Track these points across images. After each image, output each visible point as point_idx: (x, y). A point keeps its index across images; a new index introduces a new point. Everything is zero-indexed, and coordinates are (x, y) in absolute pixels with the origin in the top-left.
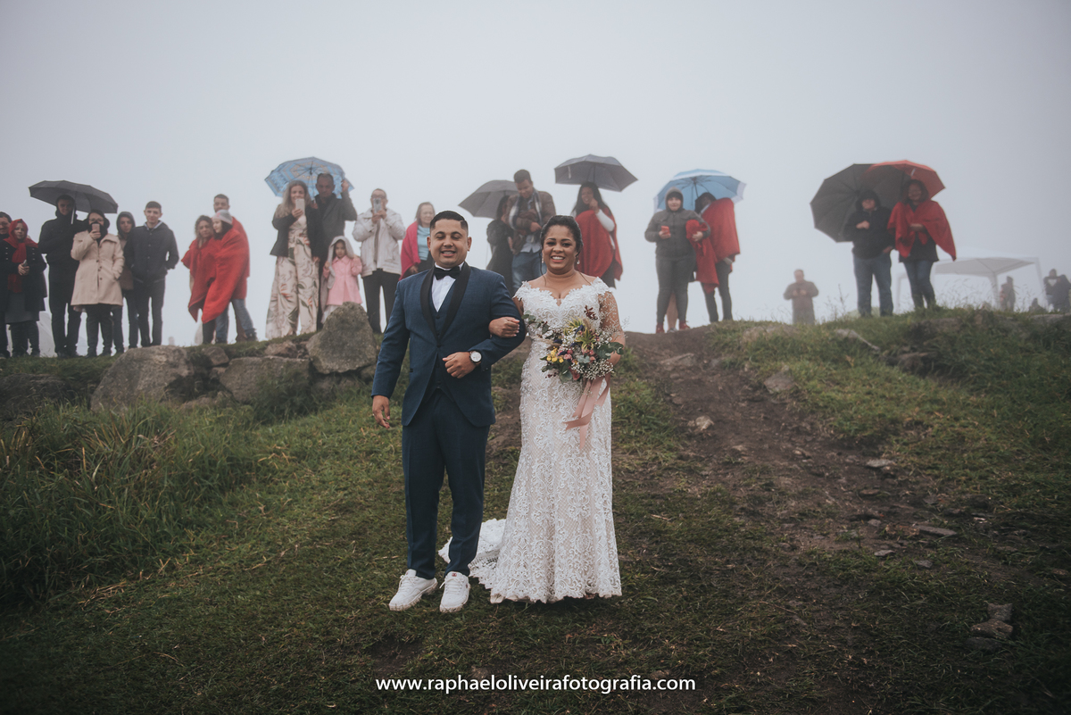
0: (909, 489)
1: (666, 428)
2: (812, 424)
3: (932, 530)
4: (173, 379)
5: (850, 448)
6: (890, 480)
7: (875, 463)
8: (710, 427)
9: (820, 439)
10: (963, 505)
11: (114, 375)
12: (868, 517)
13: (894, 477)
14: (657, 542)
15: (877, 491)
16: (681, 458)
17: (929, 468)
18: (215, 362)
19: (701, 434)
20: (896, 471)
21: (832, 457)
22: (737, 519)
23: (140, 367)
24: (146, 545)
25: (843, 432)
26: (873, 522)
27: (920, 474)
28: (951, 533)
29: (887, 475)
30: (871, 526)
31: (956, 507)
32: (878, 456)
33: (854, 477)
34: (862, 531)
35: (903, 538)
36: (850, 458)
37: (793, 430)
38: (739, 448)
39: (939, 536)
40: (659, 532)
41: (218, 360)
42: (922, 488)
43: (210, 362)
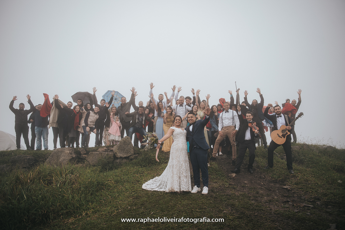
0: (296, 195)
1: (224, 176)
2: (264, 176)
3: (307, 205)
4: (71, 158)
5: (276, 183)
6: (290, 192)
7: (285, 187)
8: (235, 176)
9: (267, 180)
10: (312, 199)
11: (52, 156)
12: (288, 202)
13: (291, 191)
14: (233, 207)
15: (288, 195)
16: (230, 184)
17: (300, 188)
18: (82, 153)
19: (233, 178)
20: (292, 189)
21: (272, 185)
22: (252, 202)
23: (61, 154)
25: (274, 178)
26: (290, 203)
27: (298, 190)
28: (312, 206)
29: (289, 190)
30: (290, 204)
32: (285, 185)
33: (280, 191)
34: (287, 206)
35: (300, 207)
36: (278, 185)
37: (259, 177)
38: (246, 182)
40: (232, 205)
42: (300, 194)
43: (80, 153)
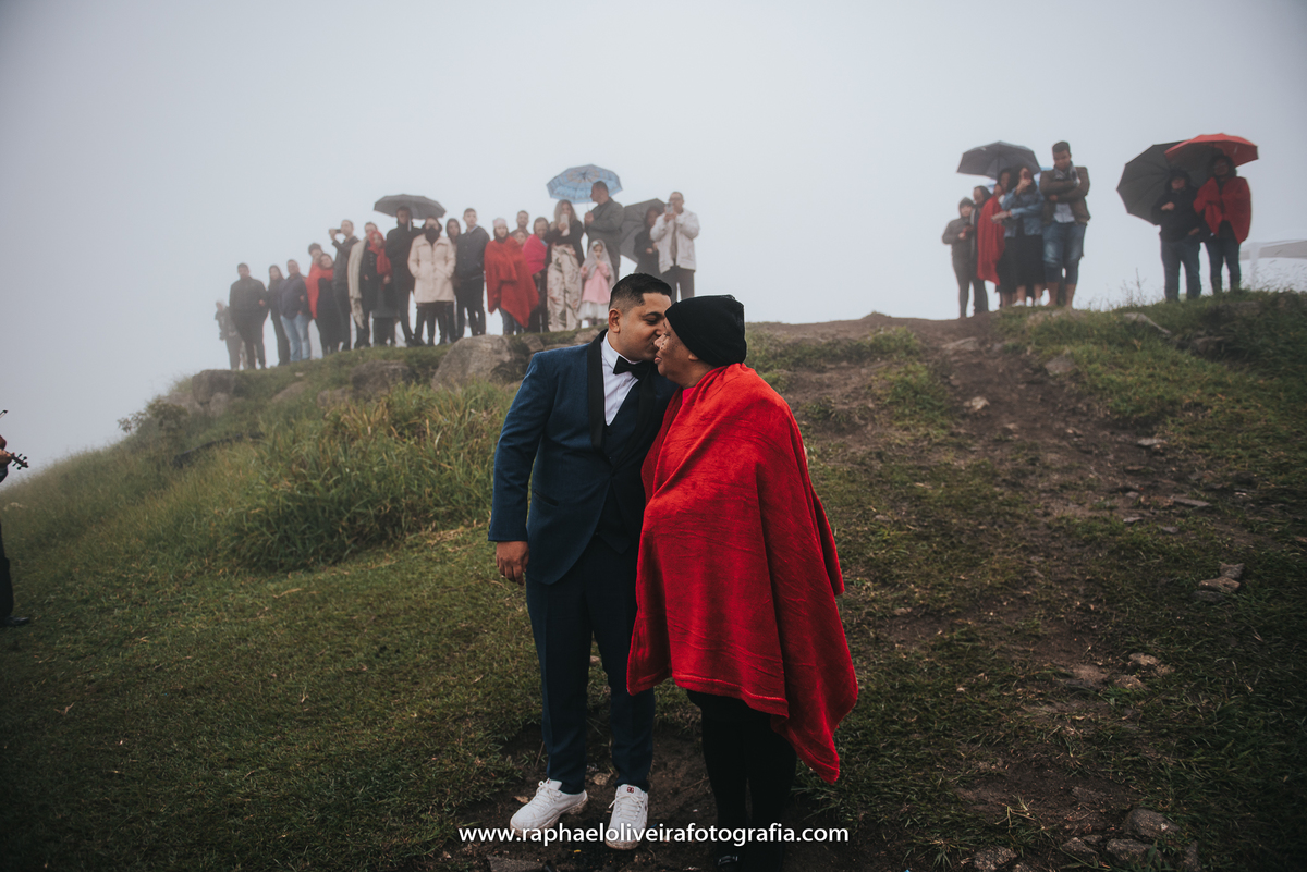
0: (1176, 466)
1: (940, 408)
2: (1088, 405)
3: (1187, 501)
4: (498, 364)
5: (1124, 428)
6: (1158, 458)
7: (1146, 442)
8: (985, 407)
9: (1095, 419)
10: (1226, 481)
11: (449, 361)
12: (1128, 489)
13: (1163, 455)
14: (916, 506)
15: (1141, 467)
16: (952, 435)
17: (1201, 447)
18: (532, 349)
19: (975, 413)
20: (1165, 449)
21: (1105, 436)
22: (997, 489)
23: (471, 354)
24: (478, 500)
25: (1119, 412)
26: (1131, 494)
27: (1190, 453)
28: (1204, 504)
29: (1156, 453)
30: (1128, 497)
31: (1220, 483)
32: (1151, 436)
33: (1122, 455)
34: (1118, 501)
35: (1156, 508)
36: (1122, 437)
37: (1069, 411)
38: (1011, 426)
39: (1192, 506)
40: (919, 498)
41: (535, 347)
42: (1189, 466)
43: (528, 349)
